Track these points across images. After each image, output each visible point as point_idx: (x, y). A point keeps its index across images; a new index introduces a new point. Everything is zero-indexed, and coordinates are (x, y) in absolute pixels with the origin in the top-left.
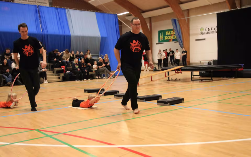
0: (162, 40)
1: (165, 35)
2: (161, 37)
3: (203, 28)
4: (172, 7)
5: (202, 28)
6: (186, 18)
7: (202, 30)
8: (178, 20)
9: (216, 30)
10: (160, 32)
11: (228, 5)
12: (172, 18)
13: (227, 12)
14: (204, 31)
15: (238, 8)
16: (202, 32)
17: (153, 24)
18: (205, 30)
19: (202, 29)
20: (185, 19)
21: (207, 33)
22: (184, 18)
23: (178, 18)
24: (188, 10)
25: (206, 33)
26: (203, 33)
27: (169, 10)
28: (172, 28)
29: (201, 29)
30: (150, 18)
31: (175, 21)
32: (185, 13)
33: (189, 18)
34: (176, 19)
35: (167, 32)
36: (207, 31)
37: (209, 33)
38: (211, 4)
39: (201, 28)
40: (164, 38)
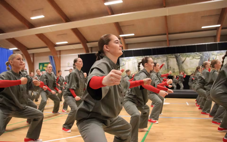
0: (42, 69)
1: (43, 66)
2: (40, 67)
4: (49, 48)
6: (59, 56)
8: (54, 57)
10: (40, 64)
11: (84, 50)
12: (50, 55)
15: (90, 53)
17: (35, 58)
23: (53, 55)
27: (47, 50)
28: (49, 61)
30: (33, 54)
31: (51, 57)
32: (58, 53)
34: (52, 56)
35: (45, 65)
40: (43, 68)
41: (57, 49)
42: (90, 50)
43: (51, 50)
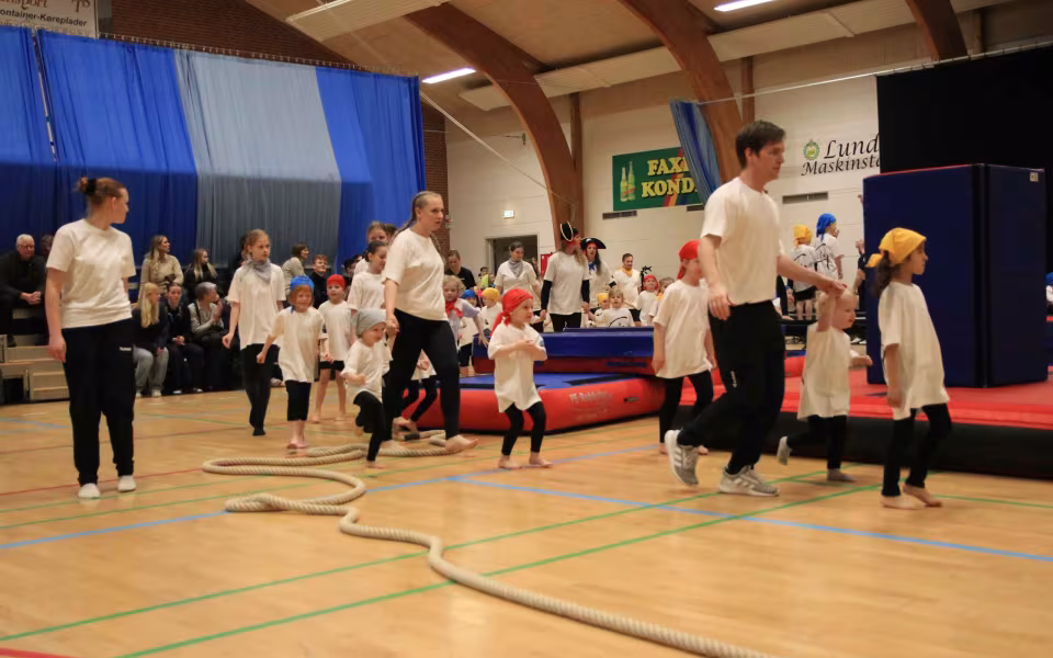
0: (632, 198)
1: (642, 175)
2: (623, 184)
3: (815, 144)
4: (673, 49)
5: (812, 143)
6: (739, 97)
7: (812, 153)
8: (703, 108)
9: (877, 155)
10: (620, 162)
11: (924, 40)
12: (676, 97)
13: (925, 72)
14: (820, 160)
15: (974, 54)
16: (812, 163)
17: (588, 125)
18: (823, 152)
19: (814, 148)
20: (735, 101)
21: (834, 166)
22: (732, 96)
23: (702, 99)
24: (749, 62)
25: (828, 169)
26: (818, 167)
27: (661, 61)
28: (675, 143)
29: (809, 149)
30: (575, 98)
31: (687, 110)
32: (735, 78)
33: (752, 99)
34: (695, 102)
35: (652, 164)
36: (834, 160)
37: (843, 167)
38: (850, 35)
39: (808, 145)
40: (638, 190)
41: (726, 48)
42: (969, 32)
43: (682, 57)
